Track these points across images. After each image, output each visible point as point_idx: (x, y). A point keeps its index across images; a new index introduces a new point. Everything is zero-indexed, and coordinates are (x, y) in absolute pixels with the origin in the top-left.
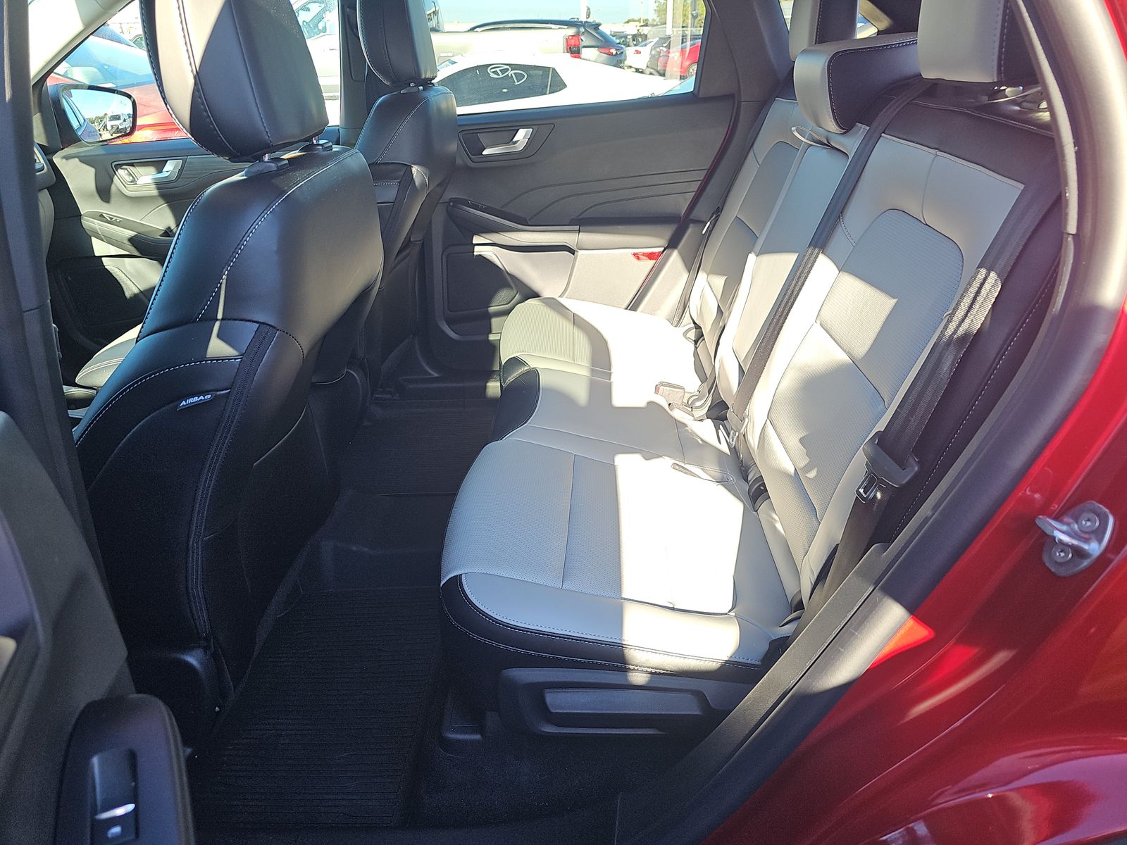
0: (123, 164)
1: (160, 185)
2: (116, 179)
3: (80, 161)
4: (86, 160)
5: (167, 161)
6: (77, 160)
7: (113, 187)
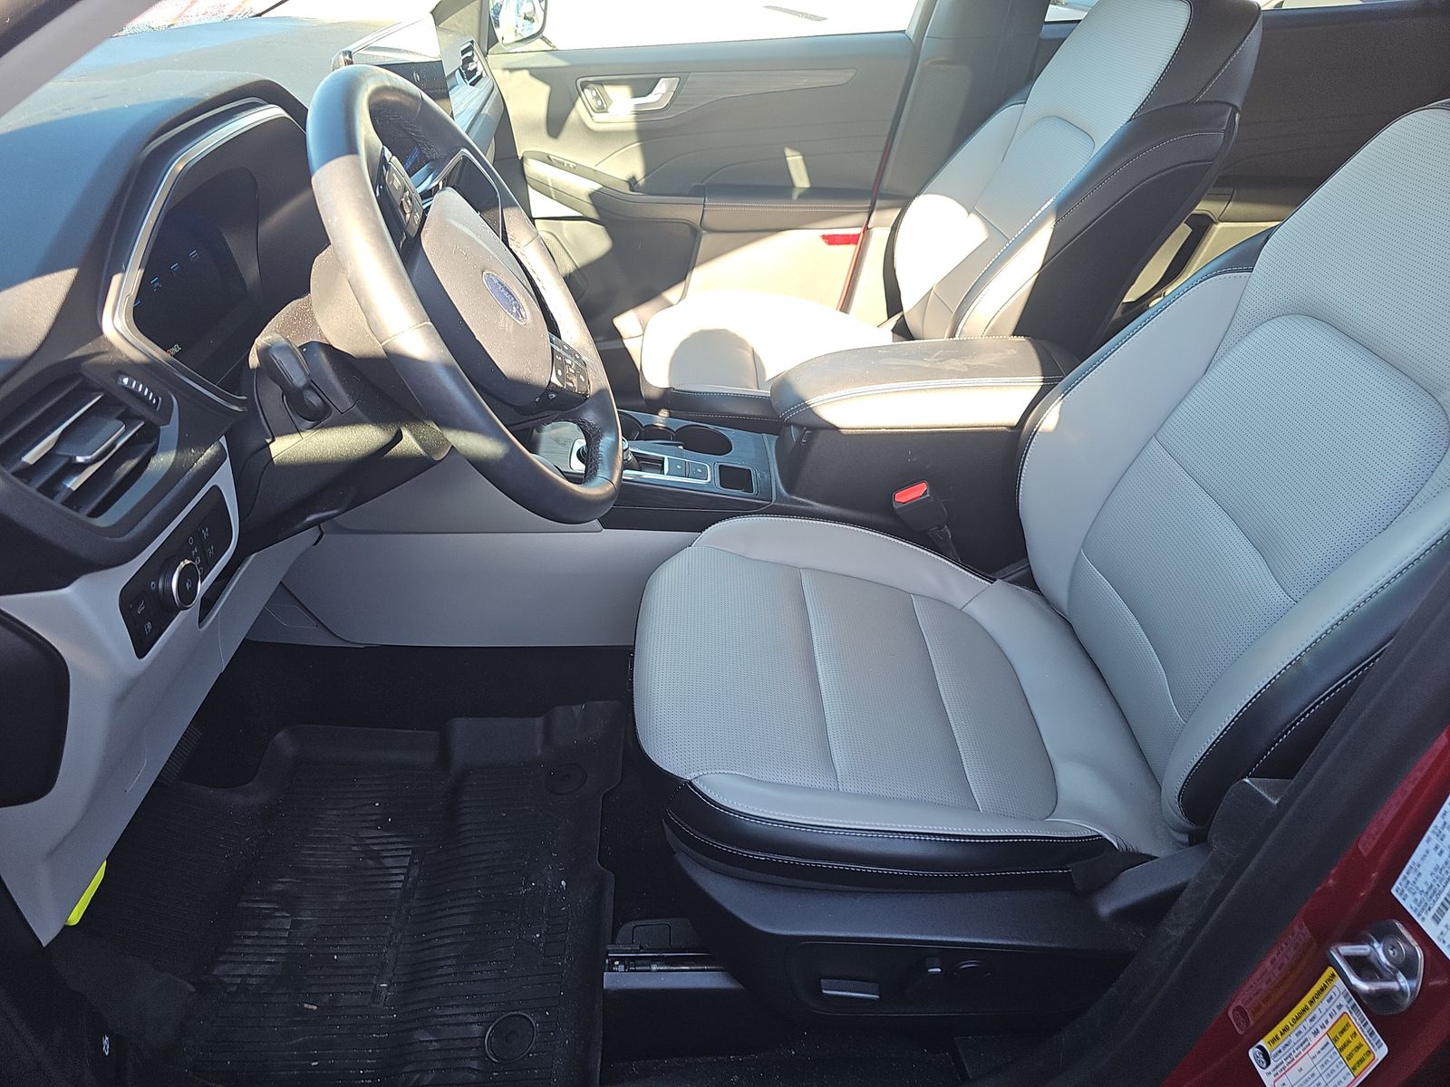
0: (592, 82)
1: (639, 113)
2: (579, 104)
3: (531, 74)
4: (538, 73)
5: (659, 79)
6: (526, 72)
7: (573, 115)
